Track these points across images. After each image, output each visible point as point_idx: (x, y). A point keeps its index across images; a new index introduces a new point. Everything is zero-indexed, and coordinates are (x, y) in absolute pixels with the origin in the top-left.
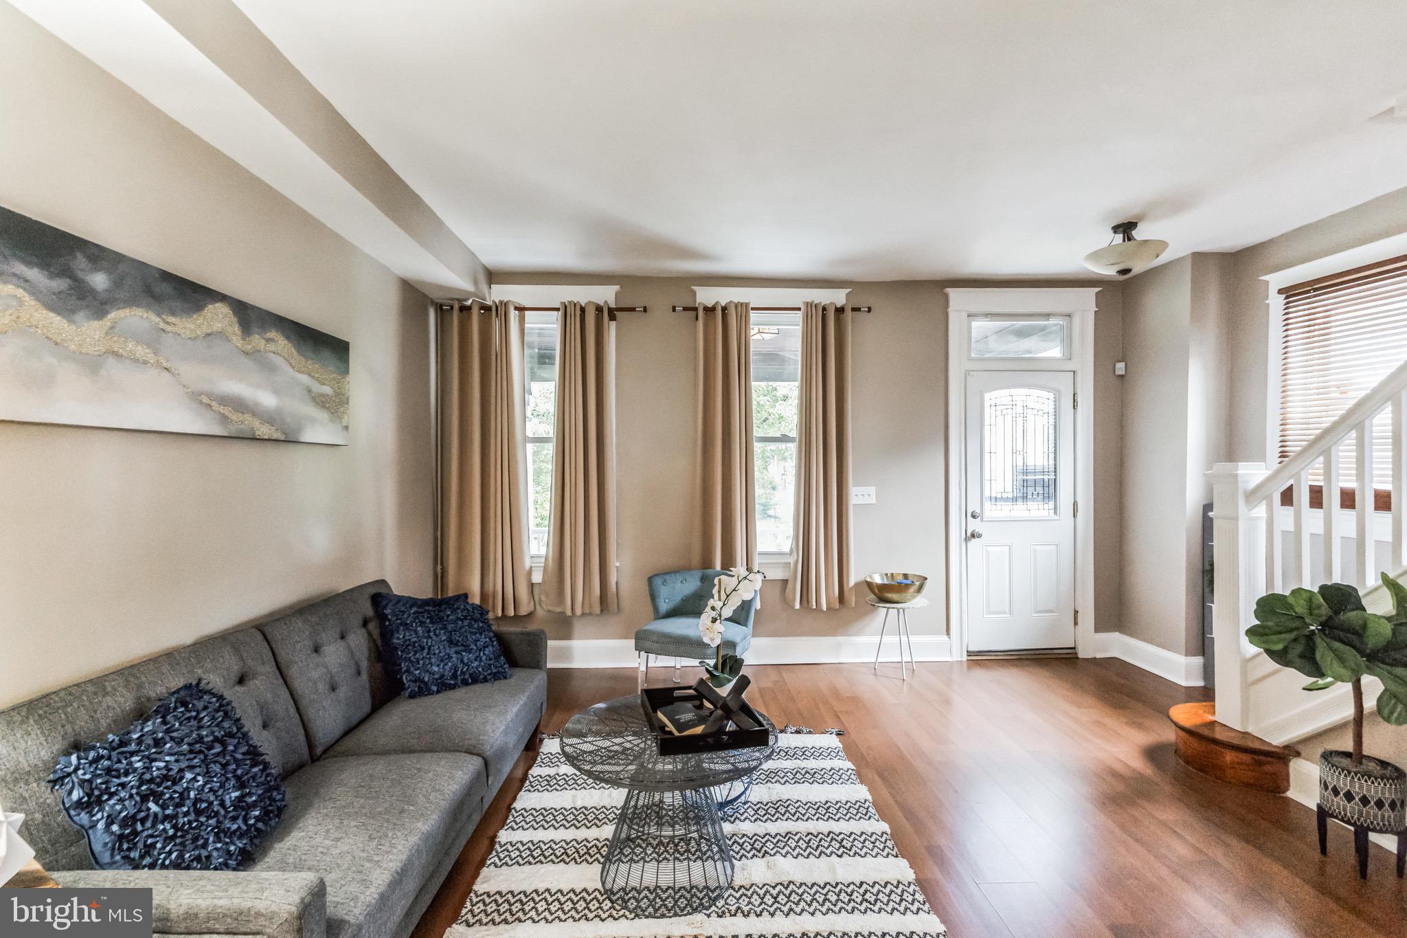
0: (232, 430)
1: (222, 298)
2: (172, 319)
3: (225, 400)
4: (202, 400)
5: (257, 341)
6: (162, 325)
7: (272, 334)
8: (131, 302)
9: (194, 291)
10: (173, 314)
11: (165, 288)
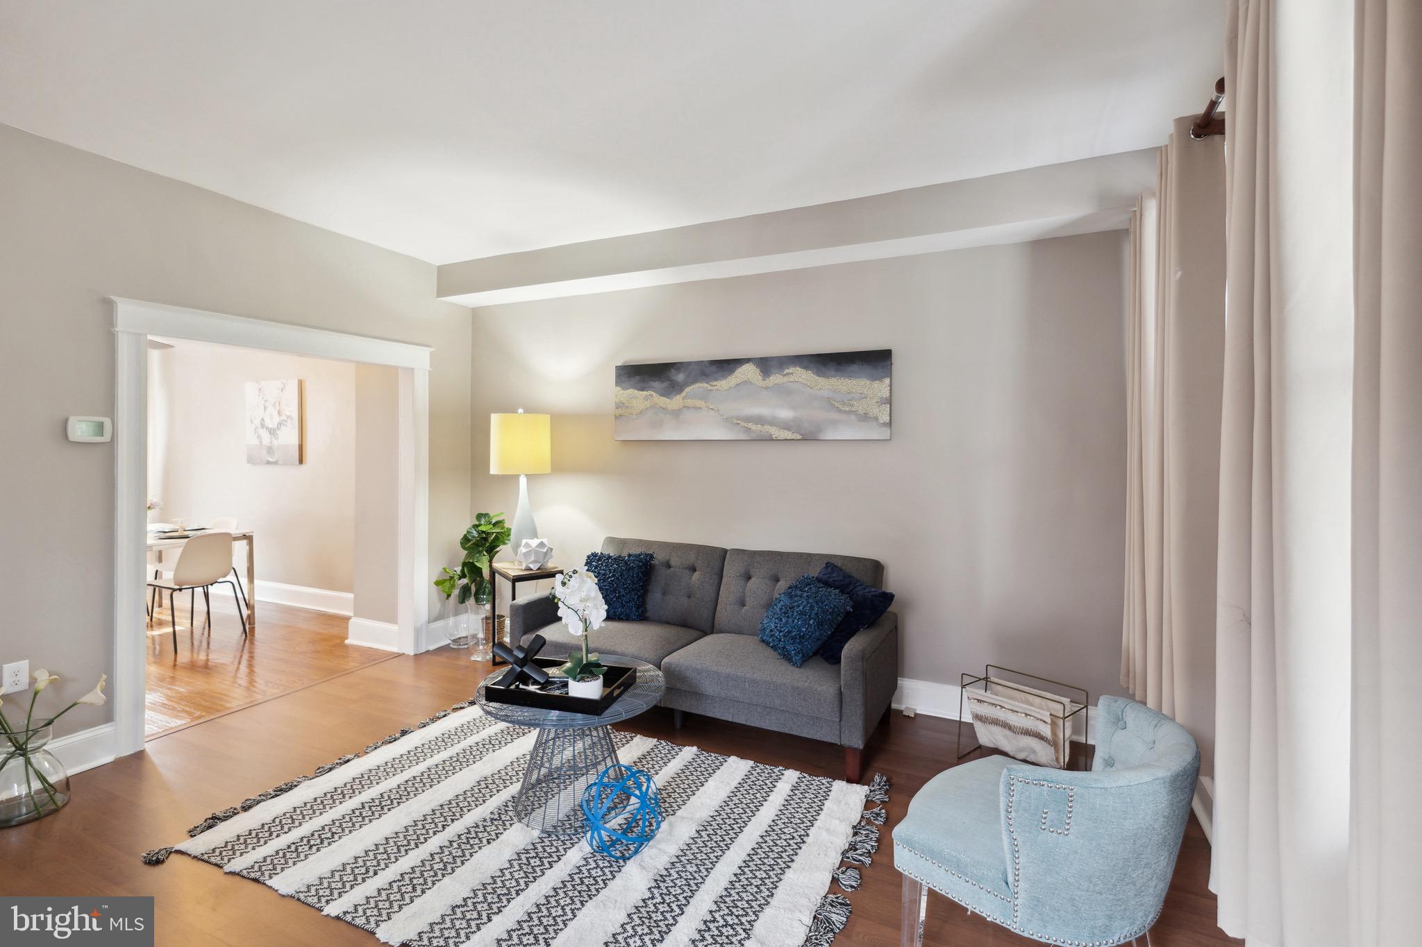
0: (754, 436)
1: (747, 360)
2: (715, 383)
3: (748, 419)
4: (732, 421)
5: (776, 379)
6: (710, 388)
7: (791, 370)
8: (695, 381)
9: (729, 364)
10: (716, 380)
11: (713, 368)
